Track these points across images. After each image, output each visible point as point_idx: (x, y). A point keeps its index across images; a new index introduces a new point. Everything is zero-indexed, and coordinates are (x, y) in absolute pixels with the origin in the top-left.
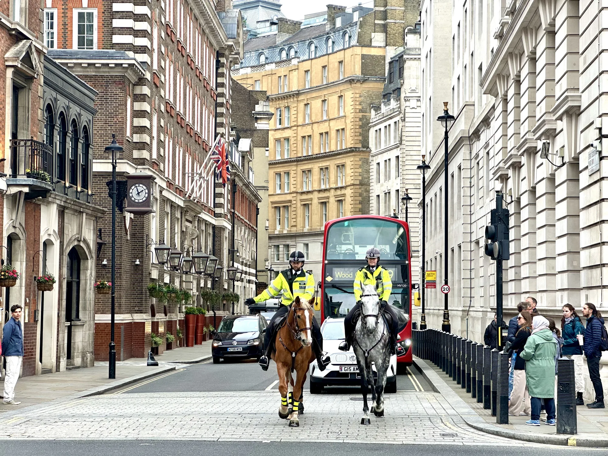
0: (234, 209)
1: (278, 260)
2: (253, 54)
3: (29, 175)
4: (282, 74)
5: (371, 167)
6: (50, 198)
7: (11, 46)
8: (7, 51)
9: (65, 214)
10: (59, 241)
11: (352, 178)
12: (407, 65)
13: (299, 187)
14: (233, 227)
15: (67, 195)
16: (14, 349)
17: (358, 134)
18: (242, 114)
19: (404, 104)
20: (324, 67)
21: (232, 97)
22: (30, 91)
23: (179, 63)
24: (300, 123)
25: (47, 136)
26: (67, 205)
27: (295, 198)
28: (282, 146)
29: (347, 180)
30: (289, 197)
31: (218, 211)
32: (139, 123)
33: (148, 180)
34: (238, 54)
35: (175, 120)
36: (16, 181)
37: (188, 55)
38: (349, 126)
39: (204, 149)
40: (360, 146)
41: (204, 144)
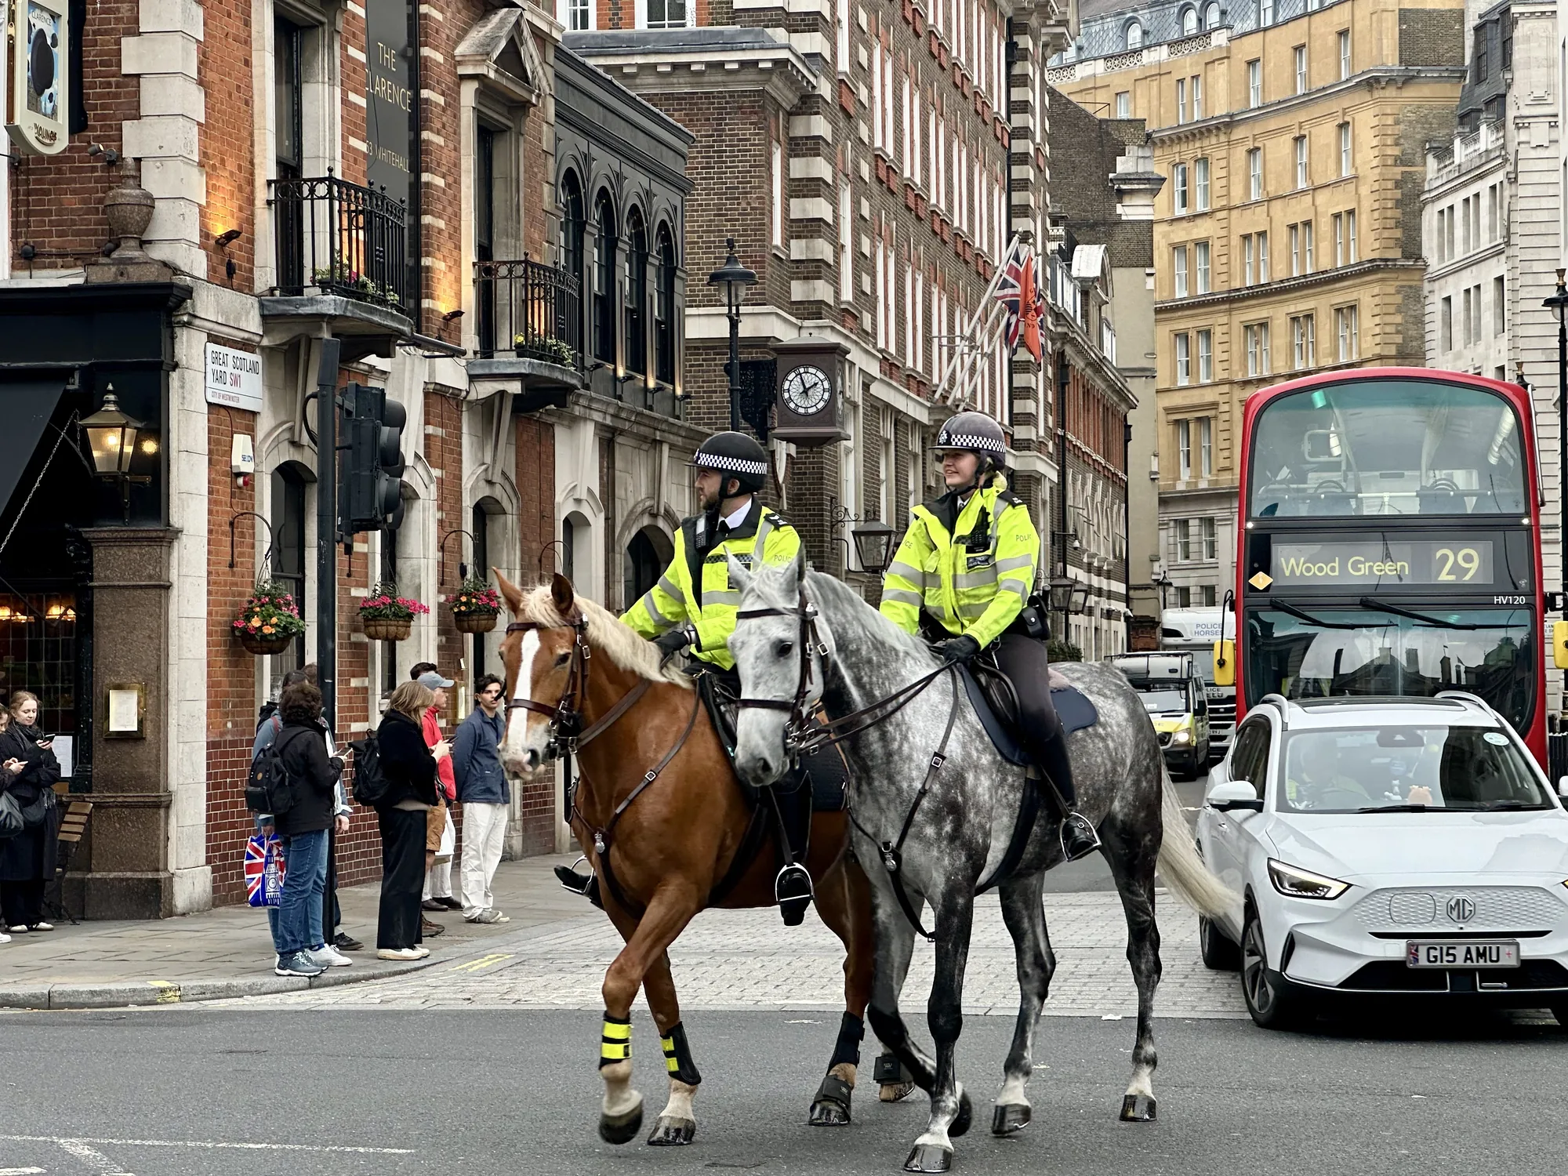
0: (1063, 427)
1: (1187, 557)
2: (1111, 23)
3: (521, 351)
4: (1187, 73)
5: (1428, 309)
6: (577, 408)
7: (471, 27)
8: (460, 38)
9: (617, 447)
10: (602, 516)
11: (1378, 339)
12: (1521, 31)
13: (1236, 367)
14: (1062, 475)
15: (620, 398)
16: (480, 786)
17: (1392, 223)
18: (1082, 181)
19: (1515, 136)
20: (1298, 49)
21: (1050, 138)
22: (521, 139)
23: (906, 54)
24: (1236, 201)
25: (567, 251)
26: (619, 424)
27: (1226, 398)
28: (1190, 265)
29: (1364, 346)
30: (1210, 396)
31: (1021, 432)
32: (804, 210)
33: (829, 357)
34: (1063, 23)
35: (900, 199)
36: (490, 365)
37: (931, 32)
38: (1368, 203)
39: (979, 274)
40: (1397, 253)
41: (980, 262)
